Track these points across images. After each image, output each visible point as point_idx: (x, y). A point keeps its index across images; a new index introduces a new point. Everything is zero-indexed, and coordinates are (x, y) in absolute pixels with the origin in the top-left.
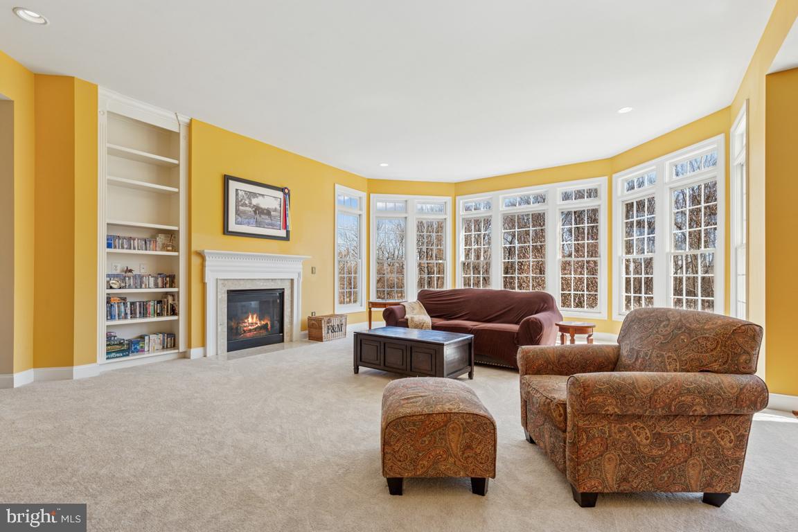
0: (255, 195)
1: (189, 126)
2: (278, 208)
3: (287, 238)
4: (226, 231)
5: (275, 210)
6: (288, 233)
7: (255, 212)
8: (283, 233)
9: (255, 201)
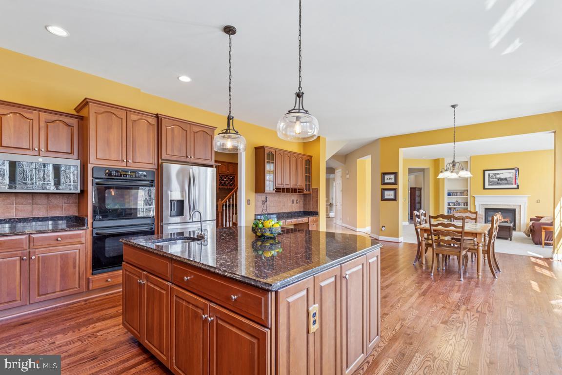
0: (498, 174)
1: (471, 158)
2: (512, 176)
3: (518, 188)
4: (484, 188)
5: (510, 178)
6: (518, 186)
7: (498, 180)
8: (515, 186)
9: (498, 176)
